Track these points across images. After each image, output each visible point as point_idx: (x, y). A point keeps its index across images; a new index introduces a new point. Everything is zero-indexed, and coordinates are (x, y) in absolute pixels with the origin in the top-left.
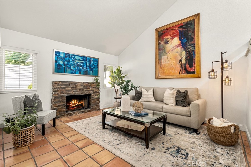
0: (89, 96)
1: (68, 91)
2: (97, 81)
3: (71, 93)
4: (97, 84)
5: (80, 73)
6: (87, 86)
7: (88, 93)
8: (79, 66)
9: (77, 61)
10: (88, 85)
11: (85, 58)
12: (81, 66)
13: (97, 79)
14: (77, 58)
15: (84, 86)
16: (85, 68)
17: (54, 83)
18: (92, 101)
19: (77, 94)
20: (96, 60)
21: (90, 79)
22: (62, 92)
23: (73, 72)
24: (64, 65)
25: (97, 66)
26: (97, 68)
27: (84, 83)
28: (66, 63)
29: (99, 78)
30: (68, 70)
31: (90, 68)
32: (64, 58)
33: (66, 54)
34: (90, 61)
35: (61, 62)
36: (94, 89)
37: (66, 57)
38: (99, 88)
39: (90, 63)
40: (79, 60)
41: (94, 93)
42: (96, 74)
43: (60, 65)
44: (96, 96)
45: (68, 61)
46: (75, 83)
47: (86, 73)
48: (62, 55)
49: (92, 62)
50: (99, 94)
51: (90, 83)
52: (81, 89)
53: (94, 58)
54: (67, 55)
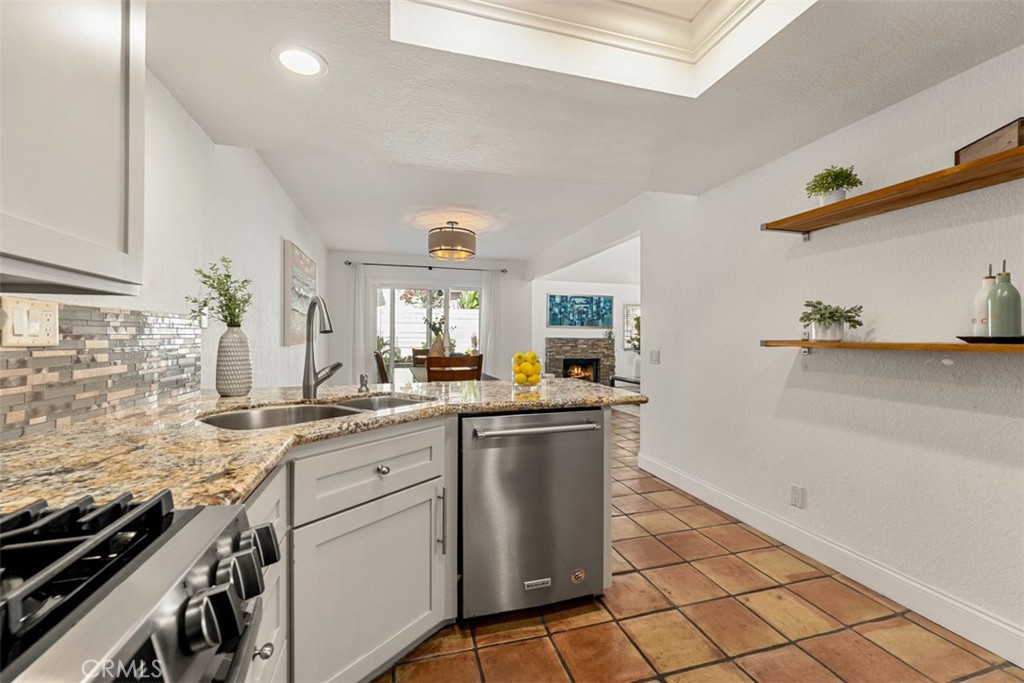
0: (597, 361)
1: (566, 352)
2: (610, 337)
3: (569, 356)
4: (610, 342)
5: (582, 324)
6: (593, 344)
7: (594, 357)
8: (580, 313)
9: (577, 306)
10: (595, 343)
11: (589, 300)
12: (584, 313)
13: (611, 333)
14: (578, 301)
15: (588, 345)
16: (590, 316)
17: (549, 340)
18: (602, 371)
19: (577, 357)
20: (609, 300)
21: (598, 333)
22: (558, 354)
23: (572, 324)
24: (561, 313)
25: (611, 309)
26: (611, 313)
27: (589, 339)
28: (563, 310)
29: (614, 331)
30: (566, 321)
31: (598, 314)
32: (560, 304)
33: (562, 297)
34: (598, 303)
35: (557, 310)
36: (605, 350)
37: (563, 301)
38: (613, 349)
39: (598, 306)
40: (582, 303)
41: (605, 356)
42: (609, 324)
43: (555, 314)
44: (608, 363)
45: (566, 307)
46: (576, 340)
47: (592, 324)
48: (558, 300)
49: (602, 305)
50: (614, 359)
51: (598, 340)
52: (583, 350)
53: (605, 297)
54: (564, 298)
